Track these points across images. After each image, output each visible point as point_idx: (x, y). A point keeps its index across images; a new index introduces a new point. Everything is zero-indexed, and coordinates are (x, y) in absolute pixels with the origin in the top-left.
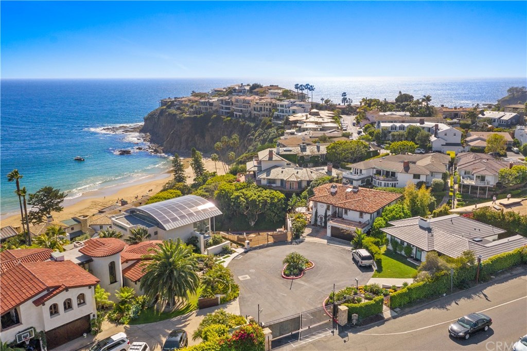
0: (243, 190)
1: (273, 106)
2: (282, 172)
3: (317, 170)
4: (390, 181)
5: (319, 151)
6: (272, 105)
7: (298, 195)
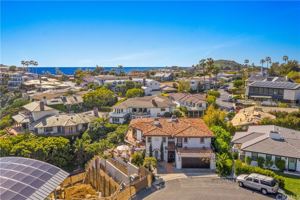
0: (23, 142)
1: (6, 77)
2: (58, 119)
3: (87, 114)
4: (147, 115)
5: (77, 100)
6: (4, 76)
7: (80, 137)
